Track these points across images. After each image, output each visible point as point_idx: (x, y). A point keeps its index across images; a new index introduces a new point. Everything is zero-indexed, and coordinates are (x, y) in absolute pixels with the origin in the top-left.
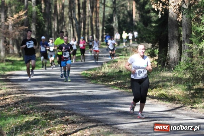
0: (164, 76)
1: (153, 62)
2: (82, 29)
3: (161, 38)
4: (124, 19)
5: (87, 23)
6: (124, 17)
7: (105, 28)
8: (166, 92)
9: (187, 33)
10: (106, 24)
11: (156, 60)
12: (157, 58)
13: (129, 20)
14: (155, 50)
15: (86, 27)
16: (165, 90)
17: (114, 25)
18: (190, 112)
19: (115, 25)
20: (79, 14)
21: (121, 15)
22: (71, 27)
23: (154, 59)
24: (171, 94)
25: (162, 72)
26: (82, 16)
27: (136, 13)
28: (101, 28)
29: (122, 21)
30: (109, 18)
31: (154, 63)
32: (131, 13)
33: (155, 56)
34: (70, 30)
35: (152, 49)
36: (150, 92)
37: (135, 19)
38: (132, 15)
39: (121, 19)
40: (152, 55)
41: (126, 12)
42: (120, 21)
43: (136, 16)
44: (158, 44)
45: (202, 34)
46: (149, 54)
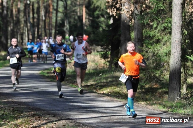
0: (117, 76)
1: (105, 64)
2: (36, 33)
3: (113, 41)
4: (74, 24)
5: (40, 26)
6: (74, 22)
7: (57, 32)
8: (120, 90)
9: (138, 37)
10: (58, 28)
11: (108, 61)
12: (109, 60)
13: (79, 24)
14: (108, 52)
15: (40, 30)
16: (119, 88)
17: (65, 29)
18: (145, 109)
19: (67, 29)
20: (33, 18)
21: (72, 20)
22: (25, 30)
23: (107, 61)
24: (124, 92)
25: (116, 72)
26: (35, 20)
27: (86, 18)
28: (53, 31)
30: (61, 22)
31: (107, 64)
32: (81, 18)
33: (108, 58)
34: (25, 33)
35: (105, 51)
36: (105, 90)
37: (85, 23)
38: (82, 20)
39: (72, 23)
40: (104, 56)
41: (76, 18)
42: (71, 25)
43: (86, 22)
44: (110, 46)
45: (155, 38)
46: (102, 56)
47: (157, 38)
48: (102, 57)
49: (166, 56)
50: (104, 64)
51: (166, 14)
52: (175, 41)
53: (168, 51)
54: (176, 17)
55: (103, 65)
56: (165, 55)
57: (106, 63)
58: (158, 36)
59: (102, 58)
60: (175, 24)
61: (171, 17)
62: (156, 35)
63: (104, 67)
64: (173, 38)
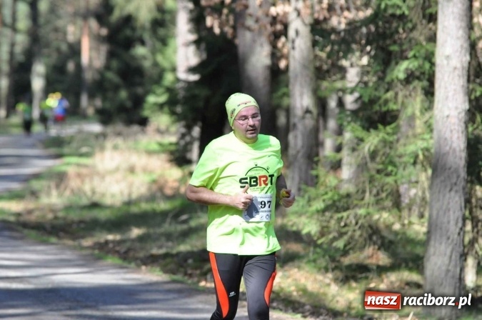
9: (304, 103)
28: (4, 83)
30: (22, 59)
41: (64, 47)
44: (198, 129)
45: (376, 108)
47: (384, 109)
49: (415, 163)
51: (412, 30)
52: (448, 116)
53: (422, 150)
54: (449, 39)
56: (412, 161)
58: (386, 102)
60: (445, 62)
61: (432, 39)
62: (379, 98)
63: (178, 189)
64: (440, 106)
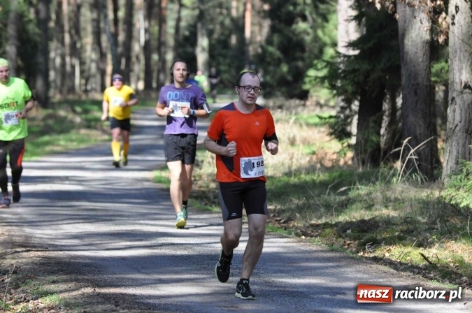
1: (342, 153)
3: (367, 88)
4: (222, 38)
6: (223, 33)
11: (349, 146)
12: (353, 141)
13: (234, 40)
17: (198, 51)
20: (116, 21)
21: (217, 28)
23: (346, 144)
26: (121, 26)
27: (253, 24)
28: (170, 57)
29: (219, 41)
30: (187, 33)
31: (345, 154)
32: (241, 24)
33: (349, 135)
38: (242, 29)
39: (216, 36)
40: (340, 132)
42: (214, 42)
43: (252, 32)
44: (357, 103)
46: (331, 131)
48: (331, 134)
50: (338, 153)
55: (335, 157)
57: (342, 150)
59: (333, 136)
